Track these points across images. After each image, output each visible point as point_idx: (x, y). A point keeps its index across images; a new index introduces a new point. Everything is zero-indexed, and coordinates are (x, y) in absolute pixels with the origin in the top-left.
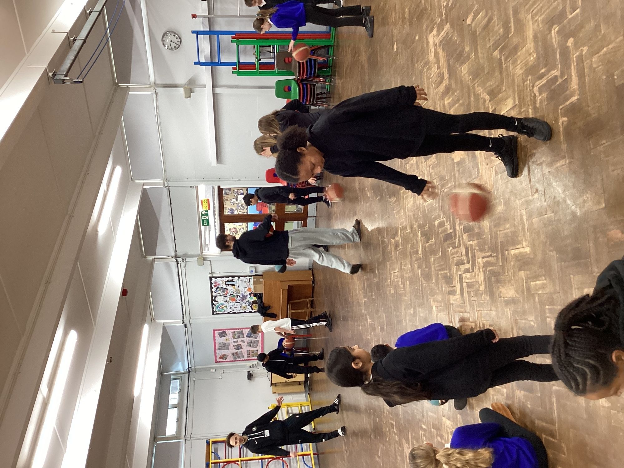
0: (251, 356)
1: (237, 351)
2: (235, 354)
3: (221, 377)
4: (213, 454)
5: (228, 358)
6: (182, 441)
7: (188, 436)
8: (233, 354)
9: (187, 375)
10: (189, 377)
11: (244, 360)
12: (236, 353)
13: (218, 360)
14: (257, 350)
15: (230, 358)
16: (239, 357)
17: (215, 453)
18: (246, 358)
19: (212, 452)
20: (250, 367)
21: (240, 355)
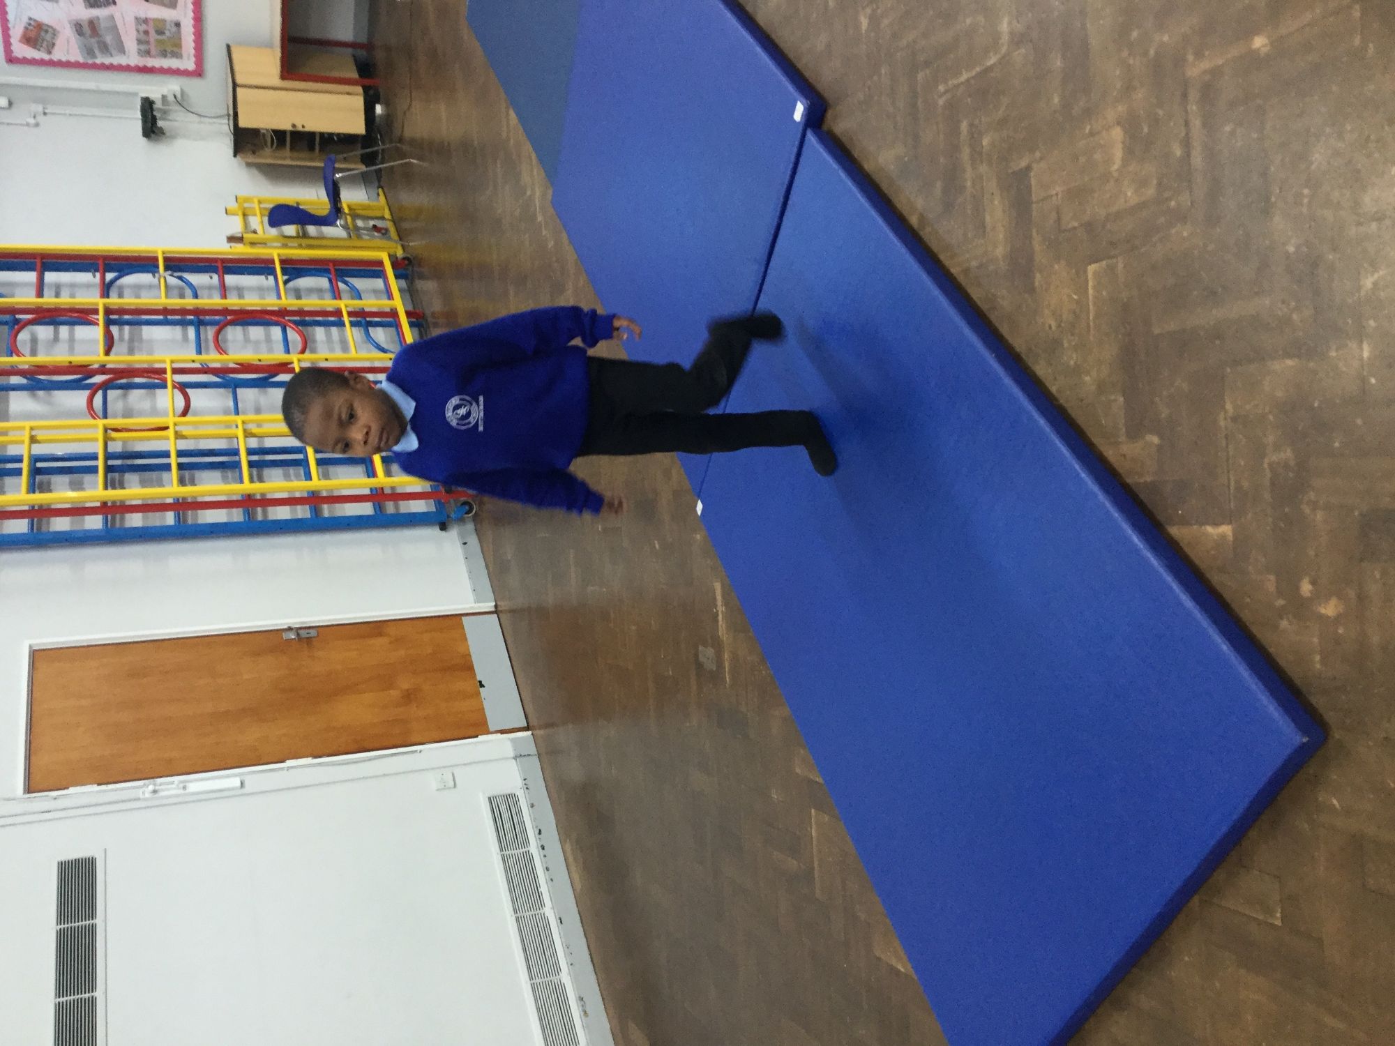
0: (153, 52)
1: (95, 12)
2: (87, 30)
3: (32, 121)
5: (59, 42)
8: (78, 28)
11: (127, 69)
12: (92, 24)
13: (21, 50)
14: (178, 25)
15: (68, 47)
16: (105, 48)
18: (133, 59)
21: (109, 39)
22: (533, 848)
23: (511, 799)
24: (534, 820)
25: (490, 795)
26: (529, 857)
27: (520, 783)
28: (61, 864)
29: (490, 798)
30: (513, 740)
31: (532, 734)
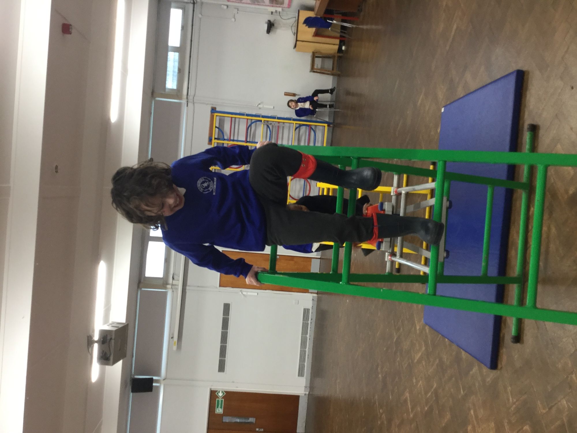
3: (233, 20)
4: (217, 129)
6: (184, 101)
7: (190, 98)
9: (191, 6)
10: (194, 11)
11: (265, 5)
17: (221, 129)
19: (216, 127)
20: (272, 13)
22: (309, 322)
23: (308, 310)
24: (311, 316)
25: (304, 308)
26: (308, 323)
27: (311, 306)
28: (224, 304)
29: (304, 309)
30: (313, 297)
31: (317, 296)
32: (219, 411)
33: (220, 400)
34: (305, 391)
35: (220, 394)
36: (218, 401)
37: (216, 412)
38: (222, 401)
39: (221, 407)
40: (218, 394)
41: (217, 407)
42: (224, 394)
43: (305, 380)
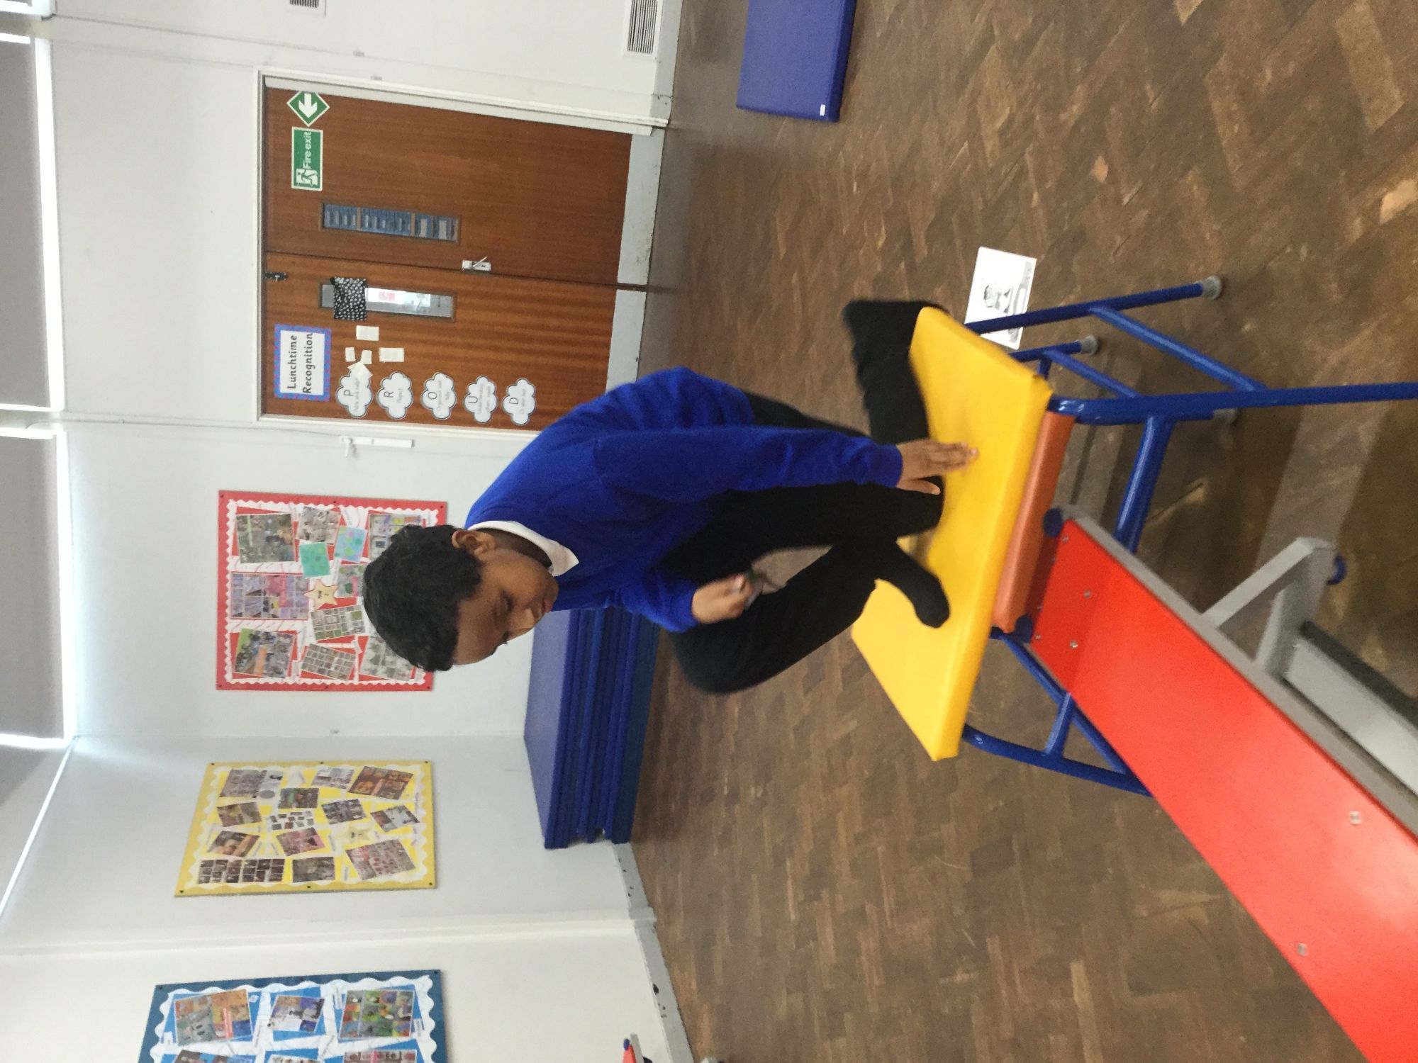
32: (308, 178)
33: (308, 133)
34: (654, 113)
35: (308, 109)
36: (300, 135)
37: (296, 184)
38: (315, 137)
39: (314, 166)
40: (295, 104)
41: (299, 165)
42: (321, 107)
43: (654, 67)
